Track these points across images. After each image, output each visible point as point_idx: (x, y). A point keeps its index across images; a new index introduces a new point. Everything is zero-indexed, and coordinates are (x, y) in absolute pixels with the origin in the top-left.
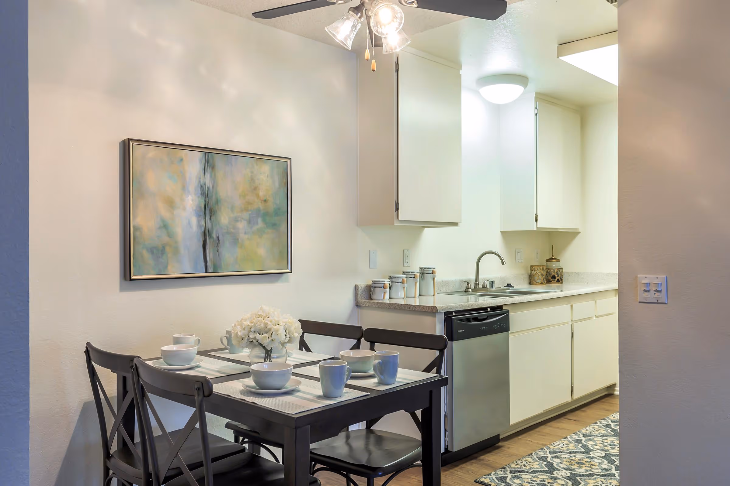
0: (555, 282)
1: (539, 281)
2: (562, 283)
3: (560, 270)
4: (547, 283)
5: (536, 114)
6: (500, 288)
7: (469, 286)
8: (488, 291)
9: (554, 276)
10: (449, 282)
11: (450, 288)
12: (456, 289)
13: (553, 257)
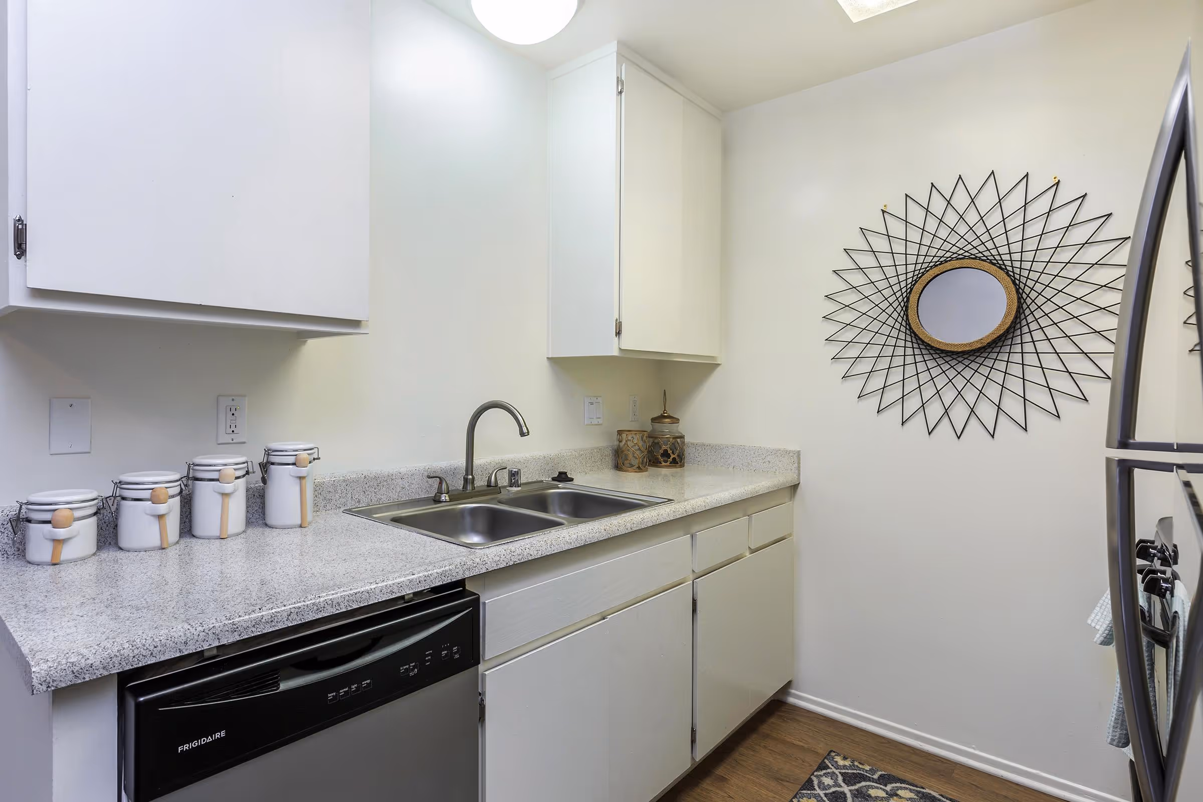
0: (668, 463)
1: (635, 462)
2: (682, 466)
3: (678, 440)
4: (651, 465)
5: (621, 93)
6: (542, 481)
7: (444, 486)
8: (499, 496)
9: (666, 451)
10: (390, 477)
11: (394, 492)
12: (410, 494)
13: (665, 413)
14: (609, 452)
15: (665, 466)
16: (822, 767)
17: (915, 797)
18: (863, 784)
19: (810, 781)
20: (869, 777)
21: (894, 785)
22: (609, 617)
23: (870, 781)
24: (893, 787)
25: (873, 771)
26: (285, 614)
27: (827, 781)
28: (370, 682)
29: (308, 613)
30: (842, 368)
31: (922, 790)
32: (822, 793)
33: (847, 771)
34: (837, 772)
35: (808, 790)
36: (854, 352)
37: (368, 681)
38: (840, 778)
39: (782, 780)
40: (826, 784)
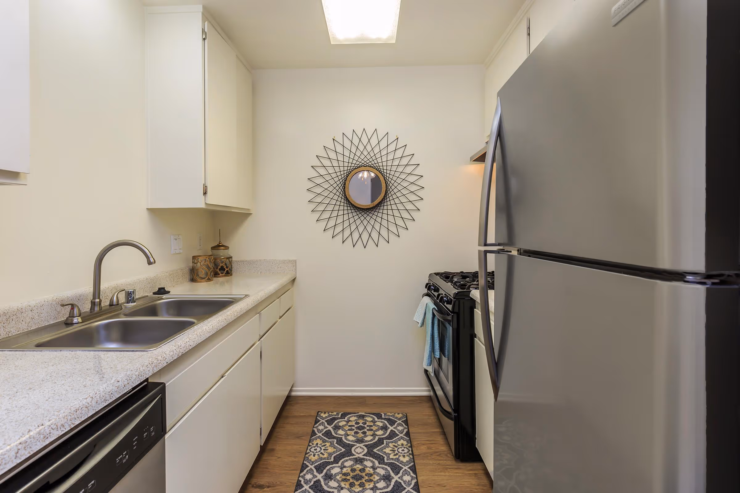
0: (224, 274)
1: (206, 276)
2: (231, 275)
3: (229, 259)
4: (215, 277)
5: (204, 39)
6: (147, 296)
7: (76, 311)
8: (122, 311)
9: (222, 267)
10: (21, 311)
11: (23, 323)
12: (40, 322)
13: (219, 244)
14: (187, 271)
15: (222, 276)
16: (317, 422)
17: (357, 418)
18: (336, 422)
19: (313, 431)
20: (337, 418)
21: (348, 417)
22: (226, 374)
23: (338, 419)
24: (348, 418)
25: (338, 414)
26: (13, 453)
27: (321, 427)
28: (94, 482)
29: (35, 443)
30: (316, 215)
31: (358, 414)
32: (320, 434)
33: (327, 419)
34: (324, 421)
35: (314, 436)
36: (321, 208)
37: (93, 482)
38: (326, 424)
39: (301, 437)
40: (321, 429)
